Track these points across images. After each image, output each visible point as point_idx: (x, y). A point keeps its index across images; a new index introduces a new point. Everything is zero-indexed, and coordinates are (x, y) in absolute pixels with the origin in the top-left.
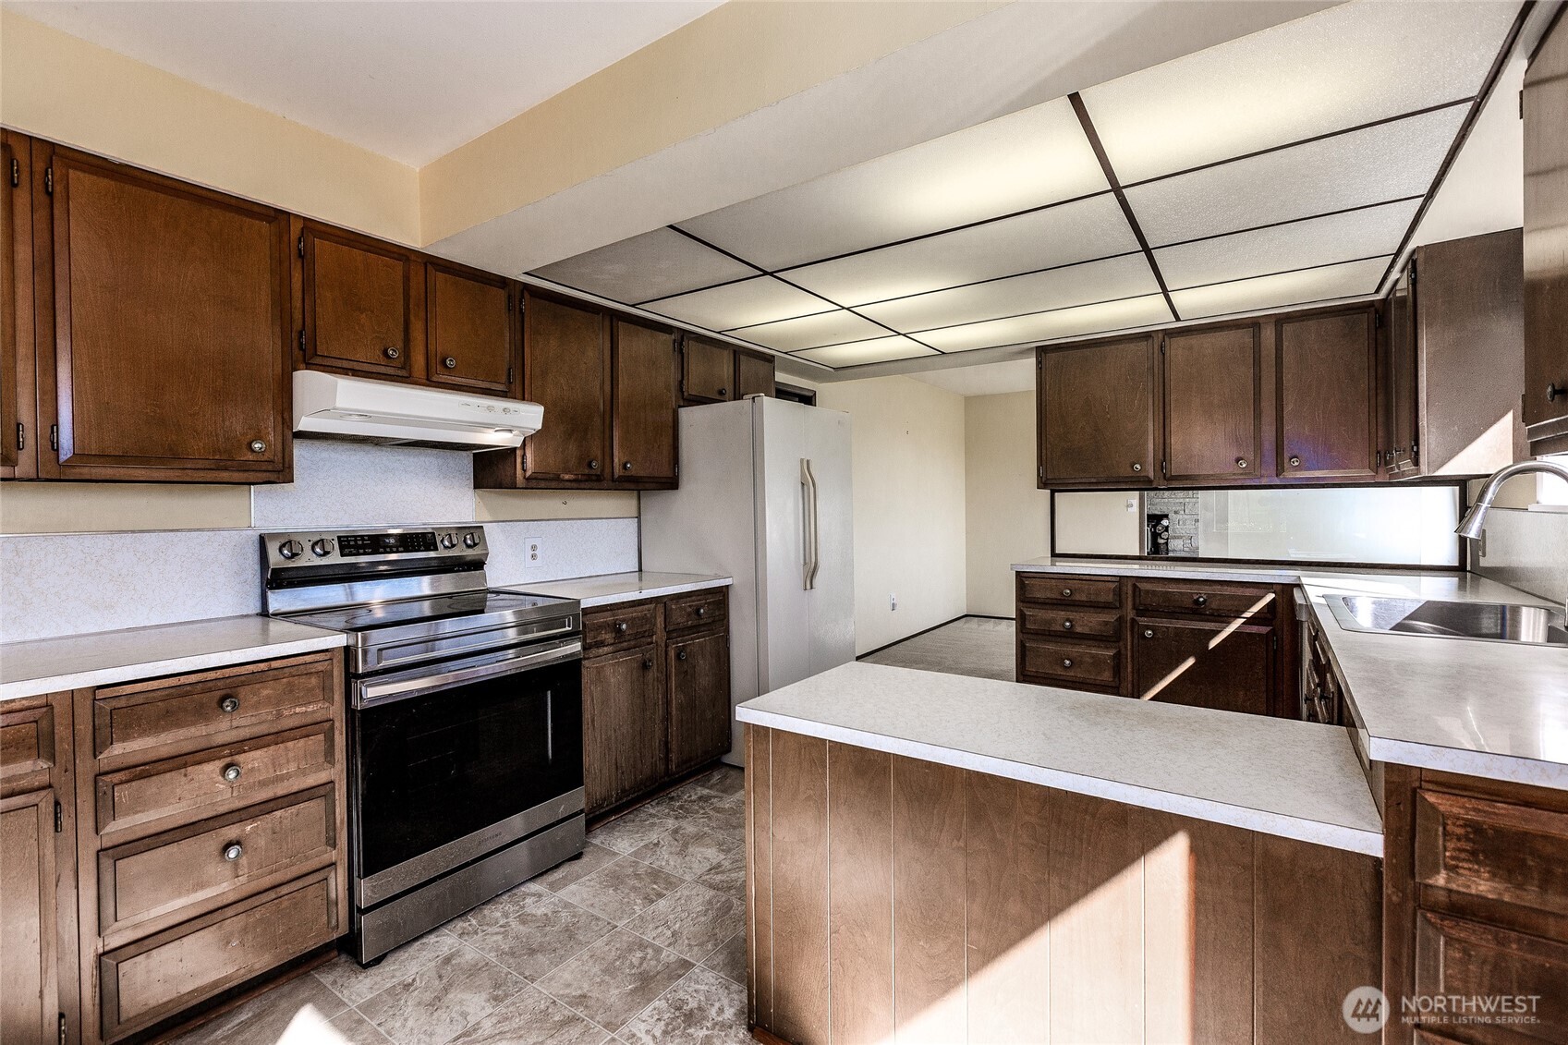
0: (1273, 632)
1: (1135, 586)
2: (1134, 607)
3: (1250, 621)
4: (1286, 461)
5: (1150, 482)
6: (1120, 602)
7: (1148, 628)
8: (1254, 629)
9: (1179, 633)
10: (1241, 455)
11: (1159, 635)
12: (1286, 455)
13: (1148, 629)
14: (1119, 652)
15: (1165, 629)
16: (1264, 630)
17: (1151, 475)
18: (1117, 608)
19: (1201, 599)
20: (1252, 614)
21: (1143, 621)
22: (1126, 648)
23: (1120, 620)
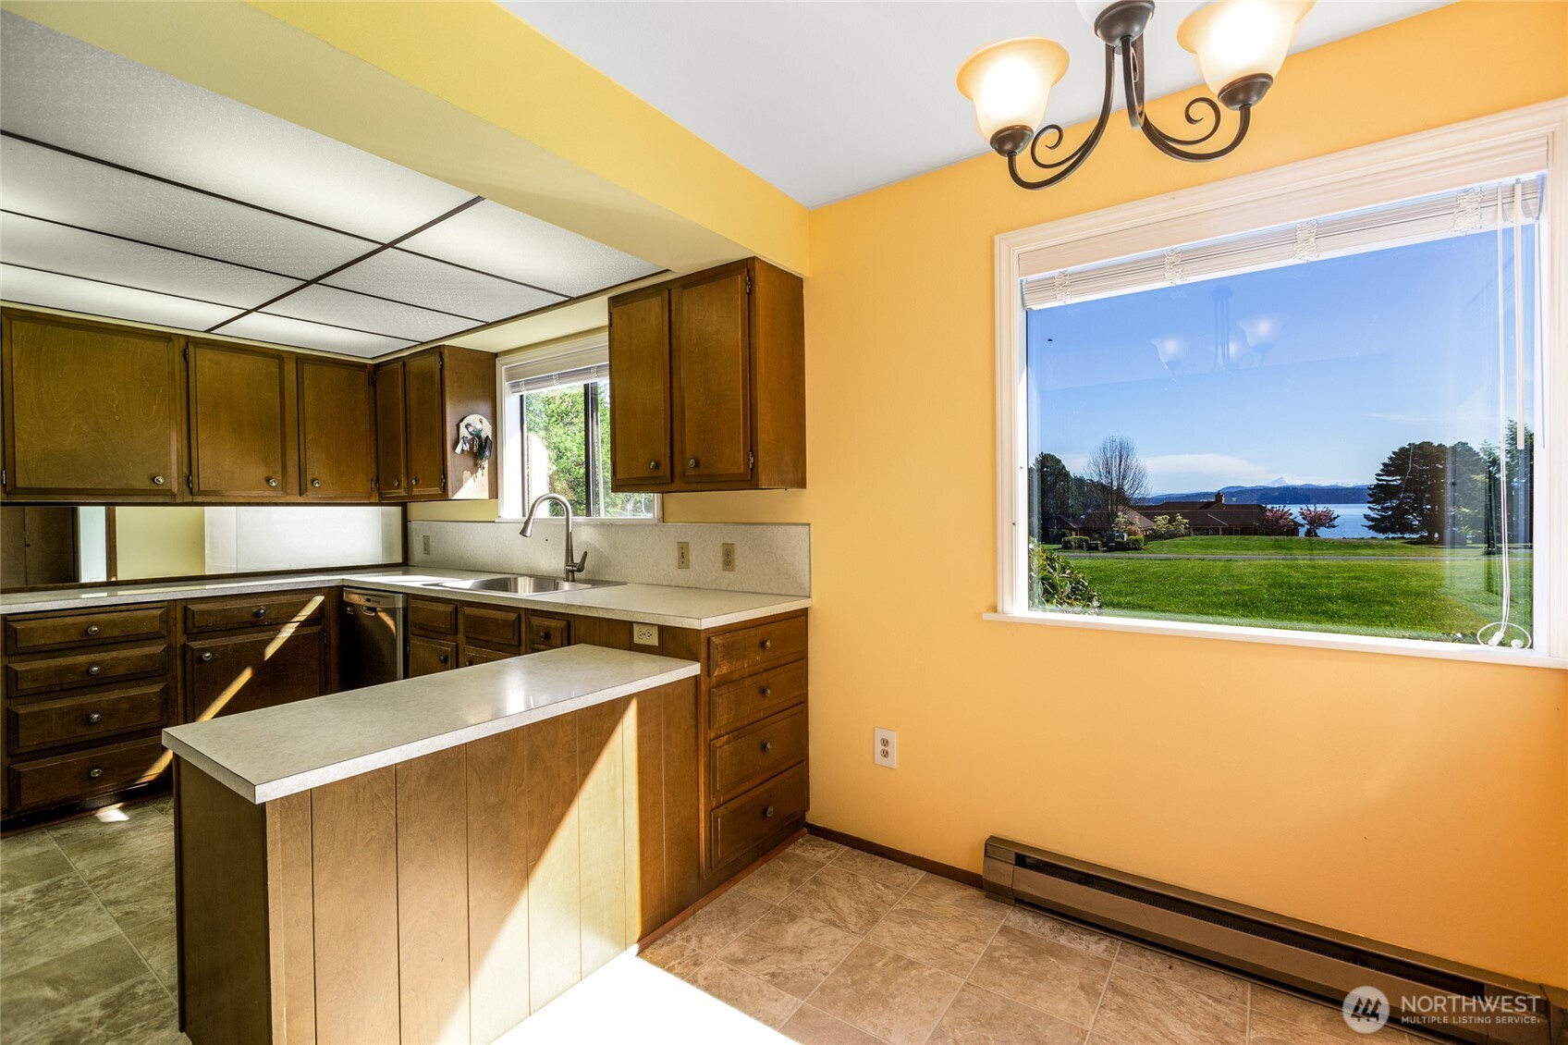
0: (324, 630)
1: (186, 608)
2: (185, 632)
3: (303, 624)
4: (309, 482)
5: (173, 495)
6: (169, 631)
7: (205, 650)
8: (307, 631)
9: (238, 648)
10: (270, 474)
11: (218, 656)
12: (309, 478)
13: (205, 653)
14: (167, 687)
15: (223, 648)
16: (315, 629)
17: (175, 488)
18: (164, 637)
19: (262, 611)
20: (305, 617)
21: (196, 645)
22: (175, 679)
23: (169, 649)
